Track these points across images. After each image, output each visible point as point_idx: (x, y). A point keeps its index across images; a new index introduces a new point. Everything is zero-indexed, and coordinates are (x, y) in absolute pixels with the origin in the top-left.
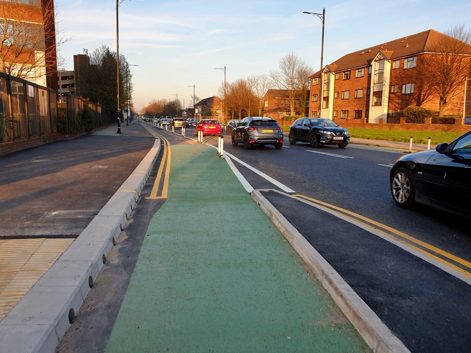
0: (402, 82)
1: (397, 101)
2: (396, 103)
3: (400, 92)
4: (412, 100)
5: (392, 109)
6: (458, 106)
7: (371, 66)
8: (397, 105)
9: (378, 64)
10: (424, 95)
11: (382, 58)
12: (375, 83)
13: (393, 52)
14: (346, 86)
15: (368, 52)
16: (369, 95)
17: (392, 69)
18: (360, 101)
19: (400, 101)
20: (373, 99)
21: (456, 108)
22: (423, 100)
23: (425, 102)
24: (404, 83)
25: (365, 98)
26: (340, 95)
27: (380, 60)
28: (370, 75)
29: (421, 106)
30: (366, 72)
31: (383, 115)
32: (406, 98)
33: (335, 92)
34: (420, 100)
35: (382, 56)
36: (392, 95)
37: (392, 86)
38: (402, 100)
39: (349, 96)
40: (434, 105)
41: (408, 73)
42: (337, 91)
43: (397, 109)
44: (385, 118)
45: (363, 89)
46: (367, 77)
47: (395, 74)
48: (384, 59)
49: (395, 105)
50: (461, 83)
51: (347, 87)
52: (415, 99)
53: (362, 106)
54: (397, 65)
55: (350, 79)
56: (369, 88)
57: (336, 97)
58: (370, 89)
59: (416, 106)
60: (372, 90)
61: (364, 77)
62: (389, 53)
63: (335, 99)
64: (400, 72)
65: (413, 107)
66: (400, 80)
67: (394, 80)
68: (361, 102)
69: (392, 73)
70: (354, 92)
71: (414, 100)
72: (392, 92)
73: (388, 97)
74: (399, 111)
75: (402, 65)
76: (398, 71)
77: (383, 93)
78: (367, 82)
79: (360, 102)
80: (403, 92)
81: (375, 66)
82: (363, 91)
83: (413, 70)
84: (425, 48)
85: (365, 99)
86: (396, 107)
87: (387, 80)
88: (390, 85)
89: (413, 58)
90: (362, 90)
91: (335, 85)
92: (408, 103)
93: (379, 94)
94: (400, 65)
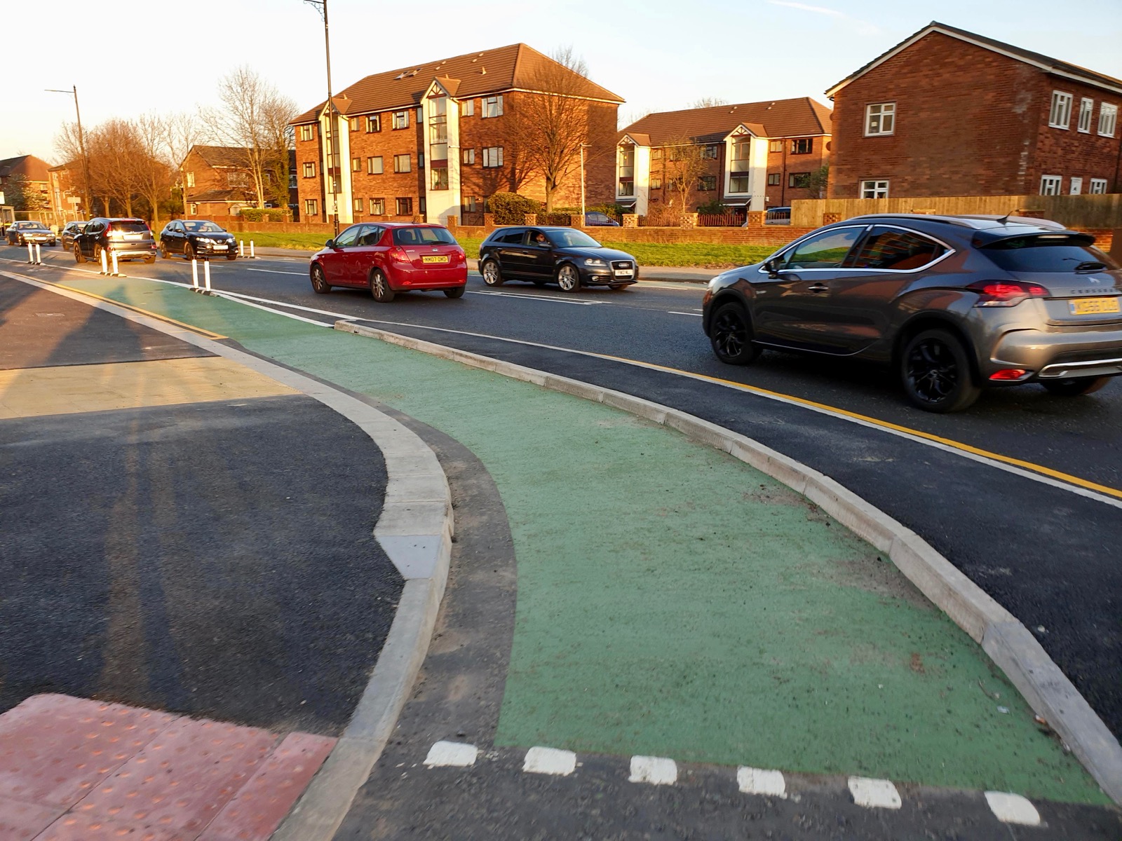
0: (481, 143)
1: (475, 180)
2: (475, 184)
3: (479, 164)
4: (501, 180)
5: (468, 197)
6: (576, 192)
7: (421, 107)
8: (477, 189)
9: (434, 104)
10: (521, 172)
11: (441, 93)
12: (432, 143)
13: (460, 81)
14: (374, 147)
15: (412, 76)
16: (423, 168)
17: (461, 117)
18: (406, 179)
19: (480, 182)
20: (431, 177)
21: (575, 196)
22: (520, 181)
23: (523, 183)
24: (485, 145)
25: (415, 173)
26: (364, 164)
27: (437, 96)
28: (420, 126)
29: (518, 192)
30: (413, 120)
31: (453, 208)
32: (491, 175)
33: (352, 159)
34: (514, 179)
35: (441, 89)
36: (465, 169)
37: (464, 150)
38: (485, 179)
39: (383, 169)
40: (539, 189)
41: (489, 126)
42: (356, 156)
43: (477, 197)
44: (458, 214)
45: (409, 154)
46: (415, 129)
47: (467, 126)
48: (444, 95)
49: (472, 189)
50: (575, 151)
51: (378, 149)
52: (506, 177)
53: (412, 189)
54: (468, 108)
55: (380, 131)
56: (421, 153)
57: (355, 169)
58: (423, 154)
59: (509, 191)
60: (427, 156)
61: (410, 129)
62: (452, 83)
63: (353, 174)
64: (476, 124)
65: (503, 192)
66: (476, 139)
67: (467, 138)
68: (408, 181)
69: (462, 125)
70: (391, 161)
71: (504, 180)
72: (466, 162)
73: (459, 172)
74: (481, 200)
75: (478, 110)
76: (473, 122)
77: (449, 163)
78: (416, 140)
79: (406, 182)
80: (485, 164)
81: (429, 108)
82: (411, 158)
83: (498, 121)
84: (515, 81)
85: (417, 175)
86: (474, 193)
87: (453, 139)
88: (460, 149)
89: (495, 98)
90: (408, 156)
91: (352, 144)
92: (494, 187)
93: (441, 166)
94: (475, 109)
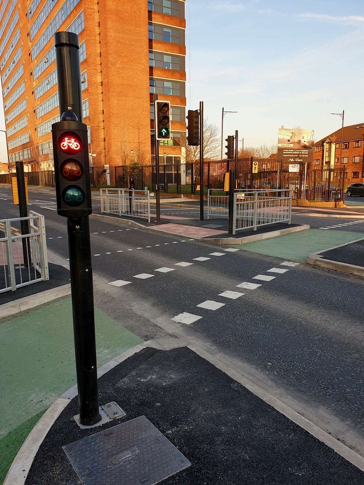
18: (357, 165)
26: (340, 160)
39: (348, 162)
42: (337, 157)
51: (346, 155)
53: (359, 169)
55: (348, 148)
61: (361, 147)
78: (363, 151)
82: (360, 158)
85: (362, 164)
91: (336, 153)
